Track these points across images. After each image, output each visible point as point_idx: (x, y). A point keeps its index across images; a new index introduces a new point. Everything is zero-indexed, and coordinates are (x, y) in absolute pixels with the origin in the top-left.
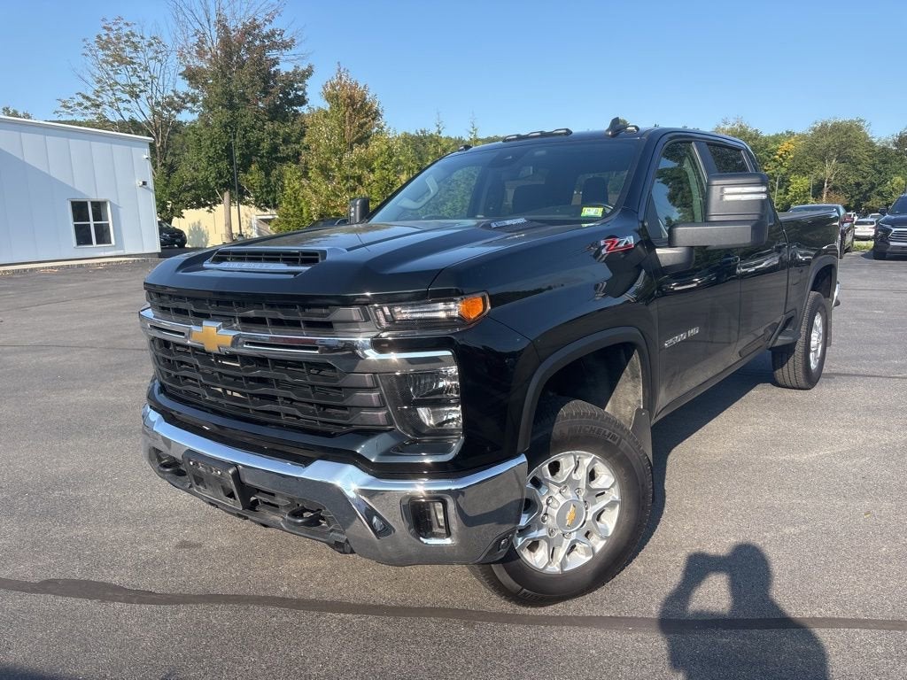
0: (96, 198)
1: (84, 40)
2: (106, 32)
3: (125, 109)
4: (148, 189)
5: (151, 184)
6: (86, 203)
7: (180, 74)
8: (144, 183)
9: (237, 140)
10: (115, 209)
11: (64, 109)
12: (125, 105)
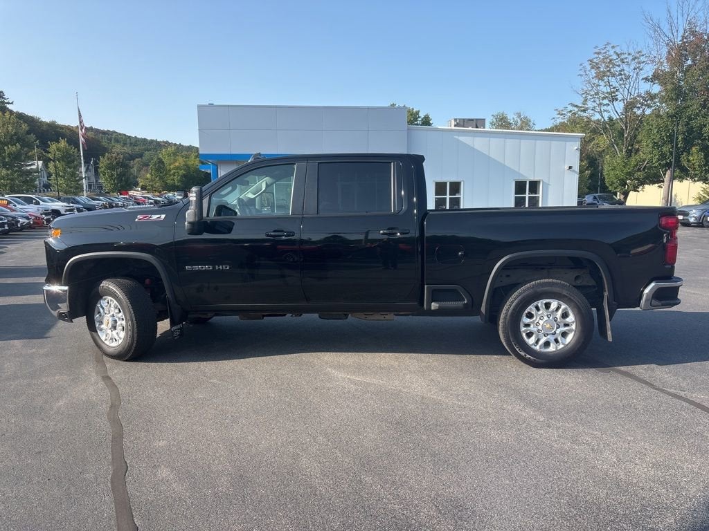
0: (532, 179)
1: (581, 65)
2: (596, 56)
3: (604, 111)
4: (574, 171)
5: (576, 168)
6: (526, 182)
7: (643, 79)
8: (570, 167)
9: (680, 127)
10: (546, 185)
11: (559, 116)
12: (605, 108)
